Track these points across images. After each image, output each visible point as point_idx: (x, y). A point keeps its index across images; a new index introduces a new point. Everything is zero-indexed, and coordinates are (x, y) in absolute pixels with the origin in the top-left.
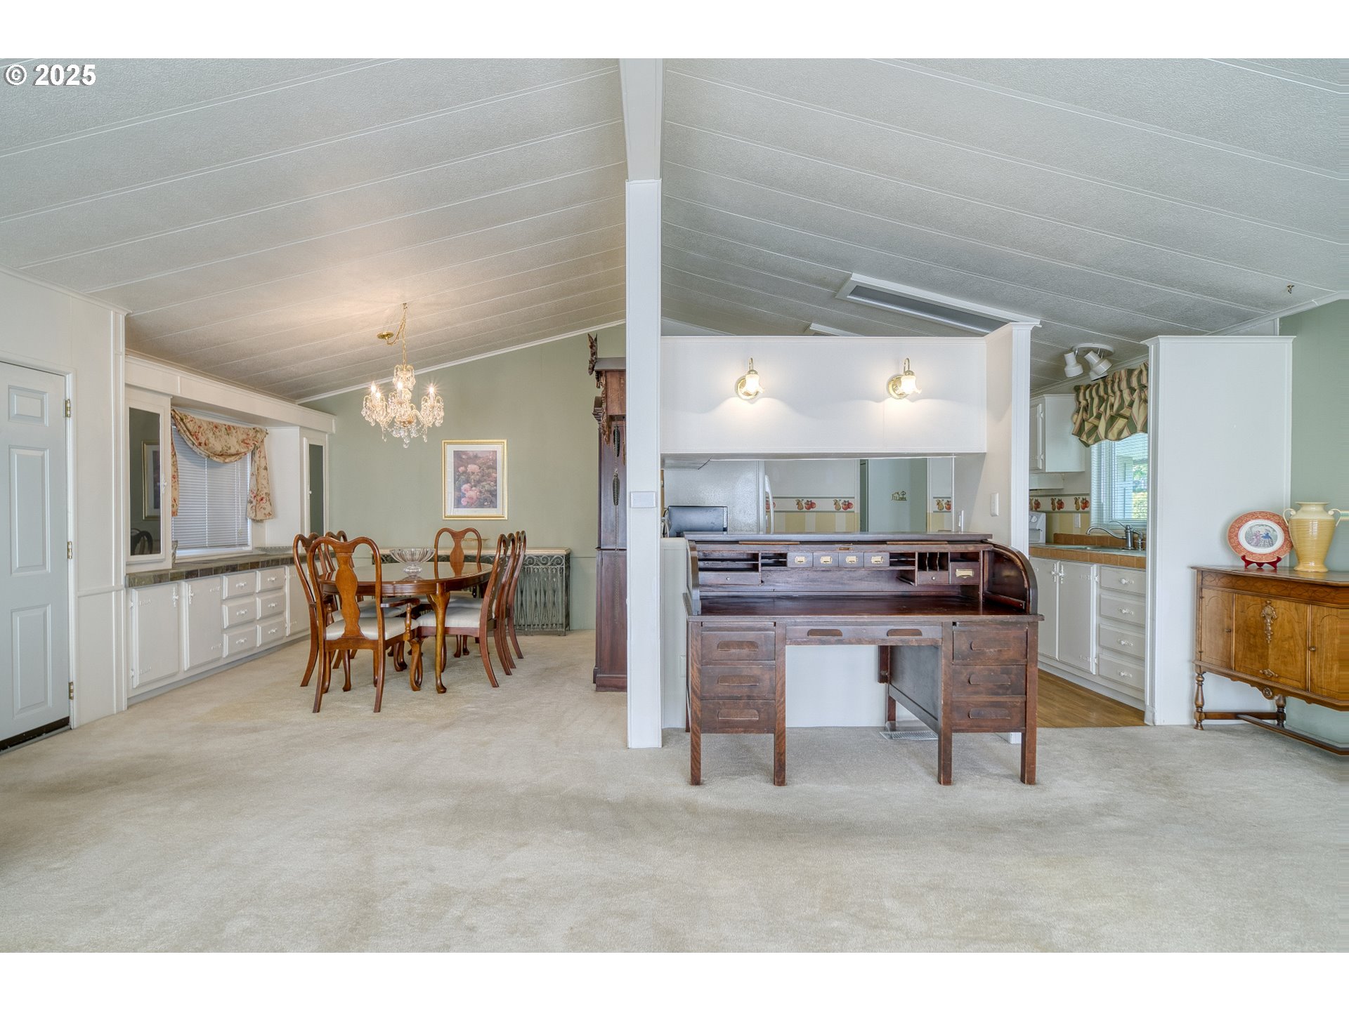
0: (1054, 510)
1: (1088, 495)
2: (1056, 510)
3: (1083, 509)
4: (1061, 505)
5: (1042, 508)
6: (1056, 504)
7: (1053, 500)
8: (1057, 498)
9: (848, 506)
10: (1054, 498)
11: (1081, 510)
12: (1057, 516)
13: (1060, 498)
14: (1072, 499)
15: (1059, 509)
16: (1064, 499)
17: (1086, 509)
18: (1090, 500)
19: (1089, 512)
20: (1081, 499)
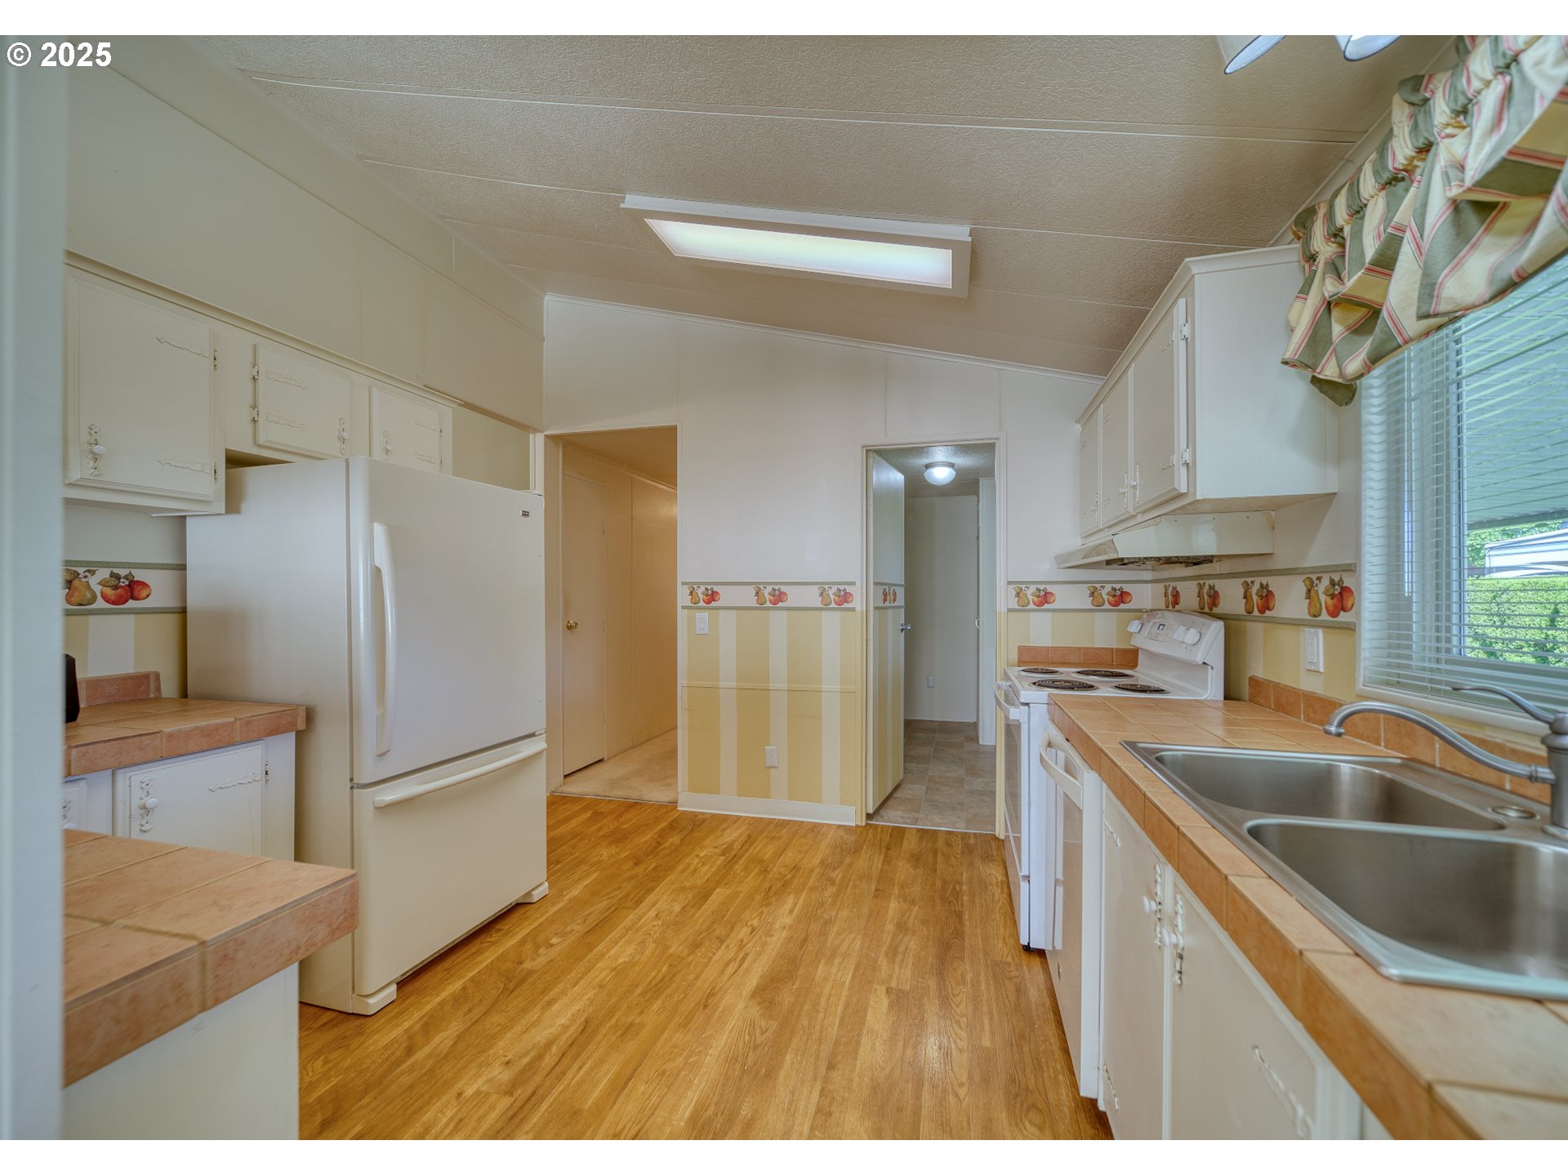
0: (1250, 612)
1: (1352, 569)
2: (1256, 612)
3: (1334, 614)
4: (1267, 599)
5: (1224, 607)
6: (1255, 598)
7: (1247, 587)
8: (1258, 581)
9: (845, 597)
10: (1249, 580)
11: (1325, 616)
12: (1256, 630)
13: (1264, 580)
14: (1299, 586)
15: (1262, 611)
16: (1274, 583)
17: (1343, 617)
18: (1359, 584)
19: (1351, 629)
20: (1325, 582)
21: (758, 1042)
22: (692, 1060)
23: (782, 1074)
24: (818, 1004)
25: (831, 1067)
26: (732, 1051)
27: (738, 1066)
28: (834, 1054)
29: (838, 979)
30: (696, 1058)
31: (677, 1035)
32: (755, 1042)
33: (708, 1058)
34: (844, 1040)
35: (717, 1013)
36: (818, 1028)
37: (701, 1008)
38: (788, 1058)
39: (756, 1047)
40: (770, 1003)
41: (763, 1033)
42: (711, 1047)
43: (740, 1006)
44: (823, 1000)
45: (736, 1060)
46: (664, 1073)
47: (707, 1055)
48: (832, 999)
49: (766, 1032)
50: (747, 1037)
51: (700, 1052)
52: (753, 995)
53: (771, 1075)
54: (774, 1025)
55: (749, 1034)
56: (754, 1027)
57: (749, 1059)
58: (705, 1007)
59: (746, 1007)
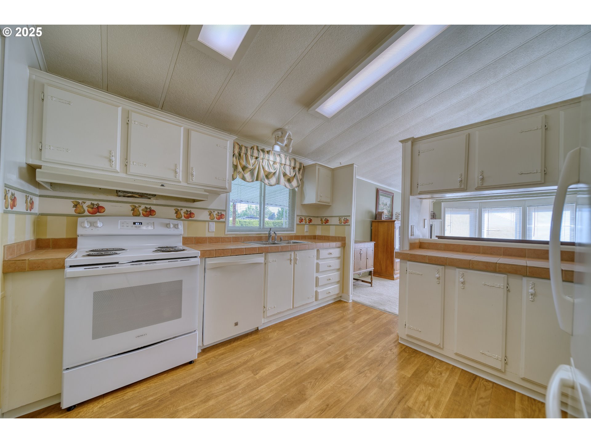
1: (225, 210)
6: (183, 214)
8: (185, 209)
10: (179, 208)
11: (216, 220)
13: (189, 209)
14: (206, 212)
15: (187, 218)
17: (222, 220)
18: (226, 214)
19: (224, 222)
20: (216, 212)
21: (314, 380)
22: (339, 386)
23: (313, 368)
24: (284, 382)
25: (298, 363)
26: (325, 382)
27: (325, 376)
28: (294, 366)
29: (267, 388)
30: (337, 385)
31: (343, 398)
32: (315, 381)
33: (334, 383)
34: (288, 368)
35: (324, 399)
36: (292, 375)
37: (330, 406)
38: (308, 371)
39: (316, 379)
40: (301, 393)
41: (311, 382)
42: (331, 386)
43: (313, 398)
44: (281, 383)
45: (324, 378)
46: (350, 386)
47: (334, 385)
48: (278, 382)
49: (310, 382)
50: (317, 384)
51: (336, 387)
52: (306, 400)
53: (316, 369)
54: (305, 383)
55: (316, 384)
56: (313, 386)
57: (320, 376)
58: (328, 405)
59: (311, 396)
